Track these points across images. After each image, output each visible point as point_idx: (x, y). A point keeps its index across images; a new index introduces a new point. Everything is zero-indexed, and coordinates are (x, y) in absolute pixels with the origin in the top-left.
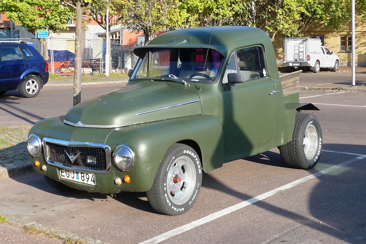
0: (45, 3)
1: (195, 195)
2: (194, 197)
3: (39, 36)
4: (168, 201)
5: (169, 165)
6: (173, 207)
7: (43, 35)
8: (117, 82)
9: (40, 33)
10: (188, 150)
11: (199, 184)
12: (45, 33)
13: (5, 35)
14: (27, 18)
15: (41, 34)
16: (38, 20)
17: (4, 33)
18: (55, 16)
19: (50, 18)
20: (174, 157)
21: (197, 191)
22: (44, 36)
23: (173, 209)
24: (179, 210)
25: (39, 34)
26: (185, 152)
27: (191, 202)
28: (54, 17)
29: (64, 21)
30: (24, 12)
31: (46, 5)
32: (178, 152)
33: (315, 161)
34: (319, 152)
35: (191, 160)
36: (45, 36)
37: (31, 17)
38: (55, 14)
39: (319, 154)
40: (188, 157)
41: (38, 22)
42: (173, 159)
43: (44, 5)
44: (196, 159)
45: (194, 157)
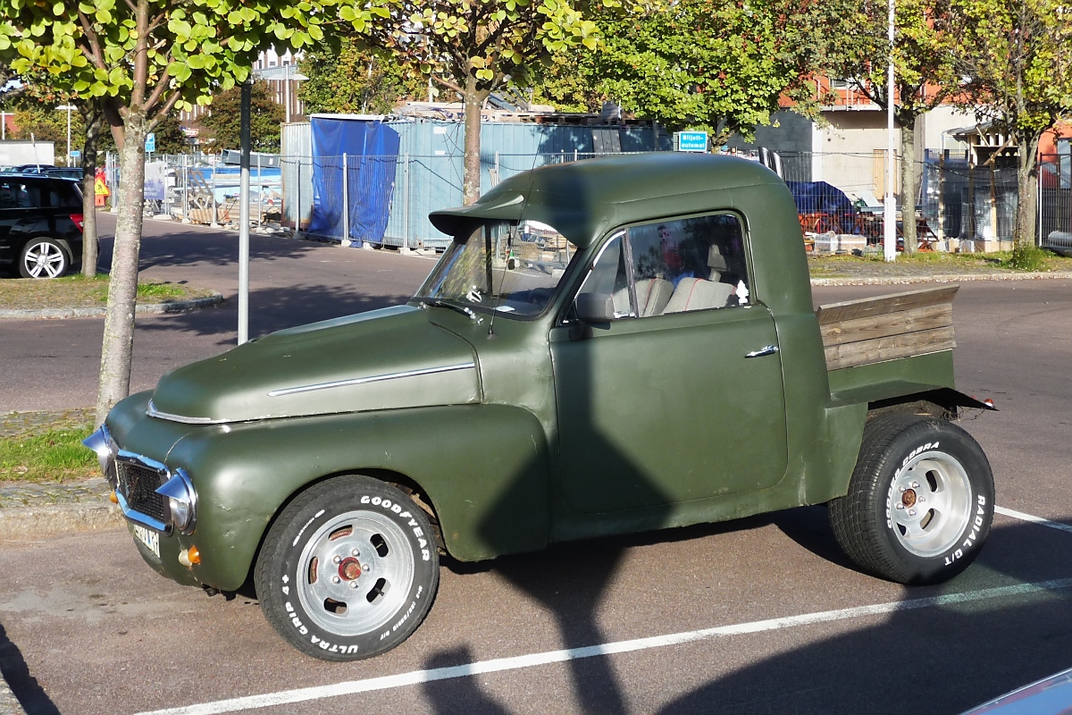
0: (706, 53)
1: (405, 617)
2: (402, 621)
3: (683, 145)
4: (296, 622)
5: (302, 531)
6: (314, 640)
7: (694, 142)
8: (897, 280)
9: (685, 138)
10: (379, 496)
11: (420, 588)
12: (698, 138)
13: (639, 140)
14: (654, 95)
15: (687, 142)
16: (684, 100)
17: (635, 136)
18: (732, 90)
19: (719, 94)
20: (323, 511)
21: (413, 607)
22: (696, 145)
23: (316, 645)
24: (340, 651)
25: (683, 141)
26: (365, 500)
27: (388, 633)
28: (729, 91)
29: (758, 103)
30: (647, 80)
31: (707, 59)
32: (339, 500)
33: (948, 562)
34: (973, 536)
35: (396, 525)
36: (701, 146)
37: (665, 91)
38: (731, 84)
39: (970, 544)
40: (381, 515)
41: (685, 106)
42: (317, 516)
43: (702, 58)
44: (412, 523)
45: (401, 515)
